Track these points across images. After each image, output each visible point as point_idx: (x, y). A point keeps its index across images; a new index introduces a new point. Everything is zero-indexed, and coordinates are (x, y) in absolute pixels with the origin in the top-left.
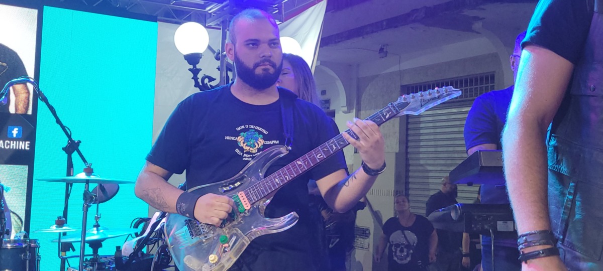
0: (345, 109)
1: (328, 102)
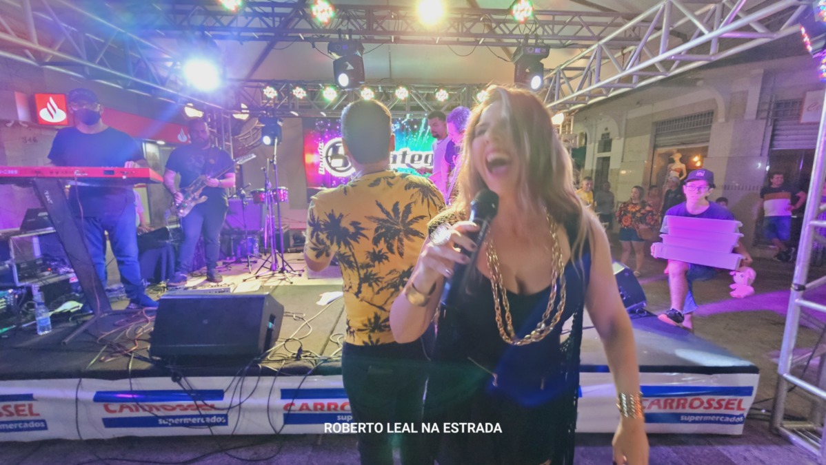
0: (618, 138)
1: (608, 134)
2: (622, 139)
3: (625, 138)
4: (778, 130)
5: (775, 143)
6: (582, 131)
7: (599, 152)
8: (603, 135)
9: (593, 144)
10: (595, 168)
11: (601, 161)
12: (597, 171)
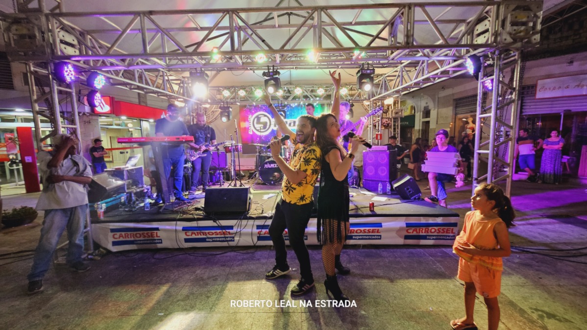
0: (433, 109)
2: (436, 110)
3: (438, 109)
4: (524, 103)
5: (523, 110)
6: (412, 105)
7: (423, 118)
8: (425, 107)
9: (419, 113)
10: (421, 128)
11: (425, 124)
12: (422, 130)
